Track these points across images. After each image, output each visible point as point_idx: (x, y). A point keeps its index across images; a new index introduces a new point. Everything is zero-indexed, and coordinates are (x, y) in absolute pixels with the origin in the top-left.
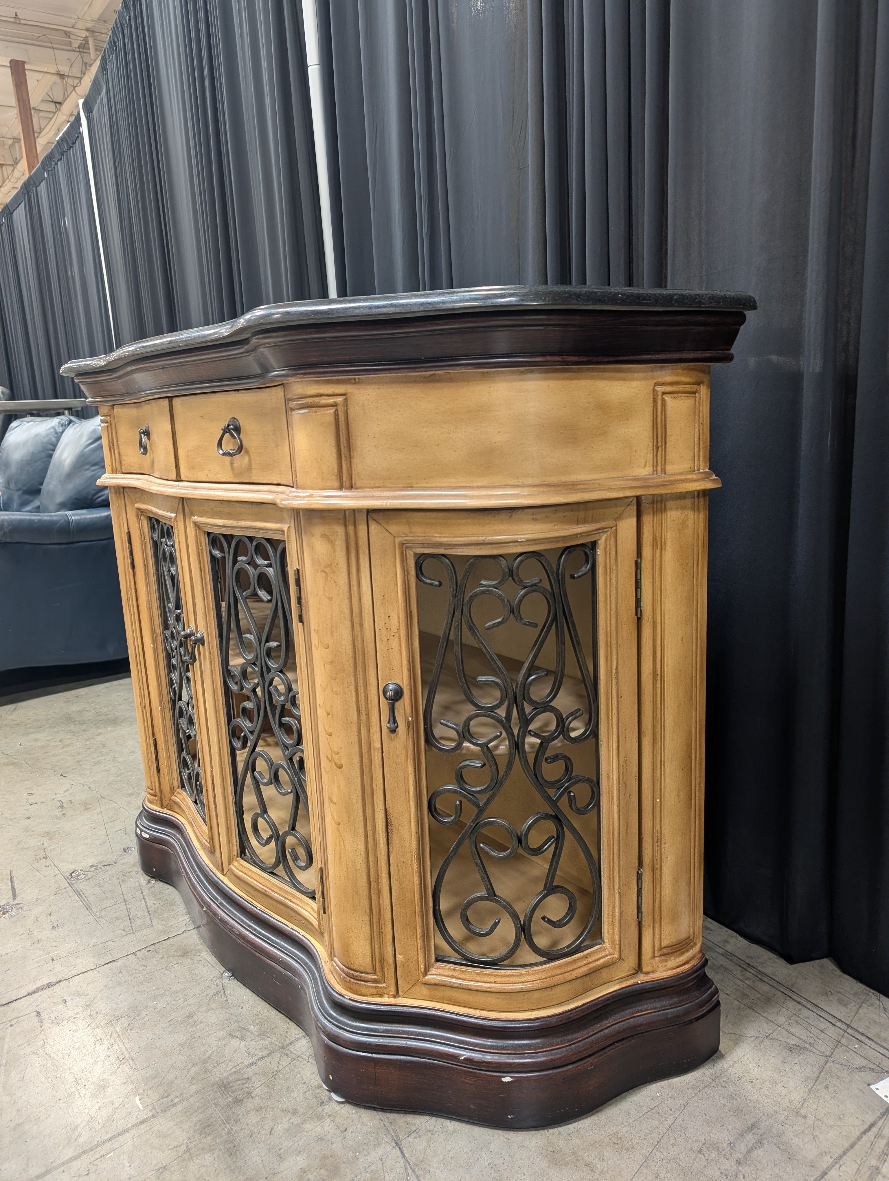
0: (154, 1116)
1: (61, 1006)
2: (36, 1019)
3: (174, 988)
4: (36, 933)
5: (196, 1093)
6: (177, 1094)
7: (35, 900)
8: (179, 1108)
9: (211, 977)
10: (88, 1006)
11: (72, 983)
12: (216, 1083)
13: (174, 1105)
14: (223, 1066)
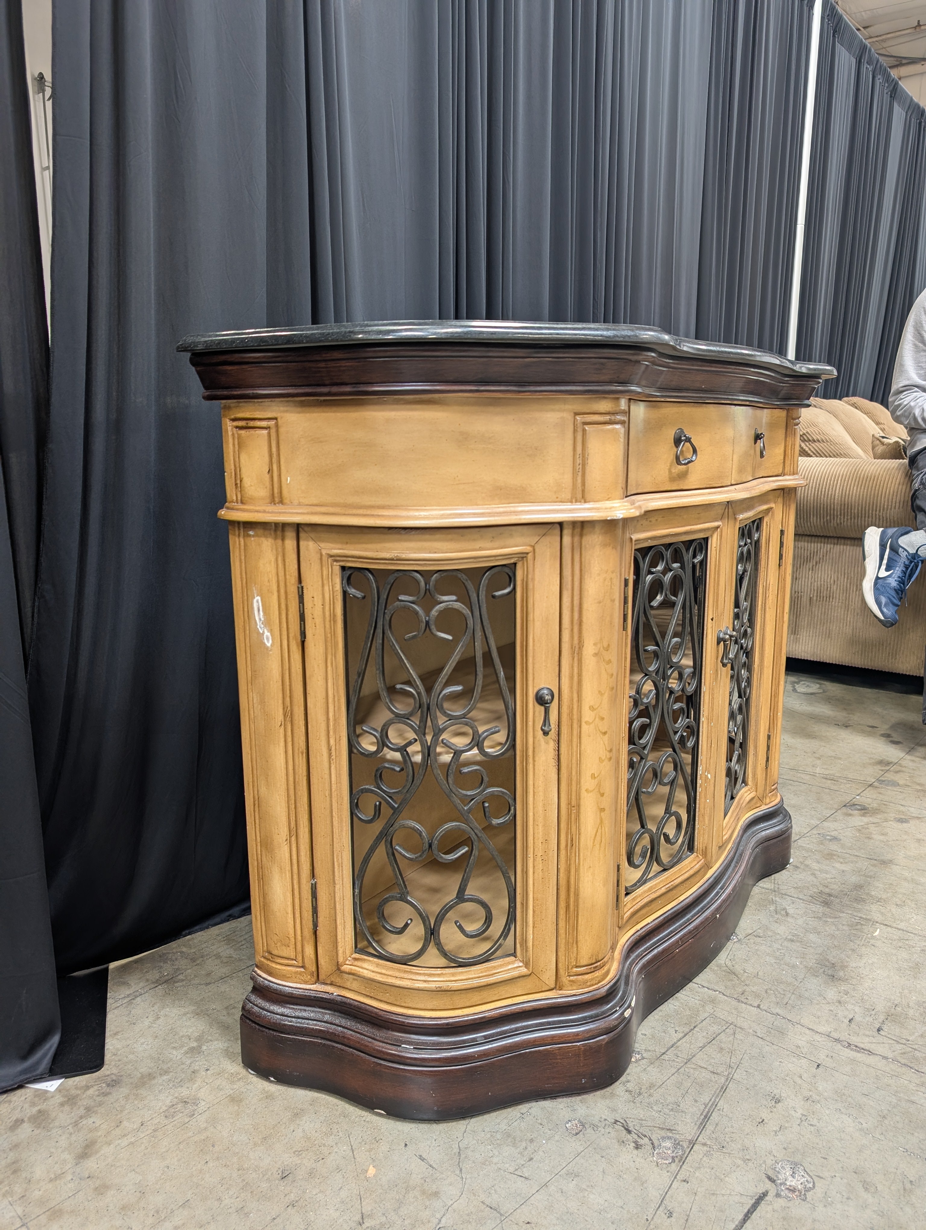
0: (877, 922)
1: (858, 1018)
2: (885, 1027)
3: (773, 961)
4: (800, 1111)
5: (843, 912)
6: (853, 920)
7: (750, 1164)
8: (860, 915)
9: (743, 946)
10: (840, 1002)
11: (829, 1030)
12: (828, 907)
13: (861, 918)
14: (814, 909)
